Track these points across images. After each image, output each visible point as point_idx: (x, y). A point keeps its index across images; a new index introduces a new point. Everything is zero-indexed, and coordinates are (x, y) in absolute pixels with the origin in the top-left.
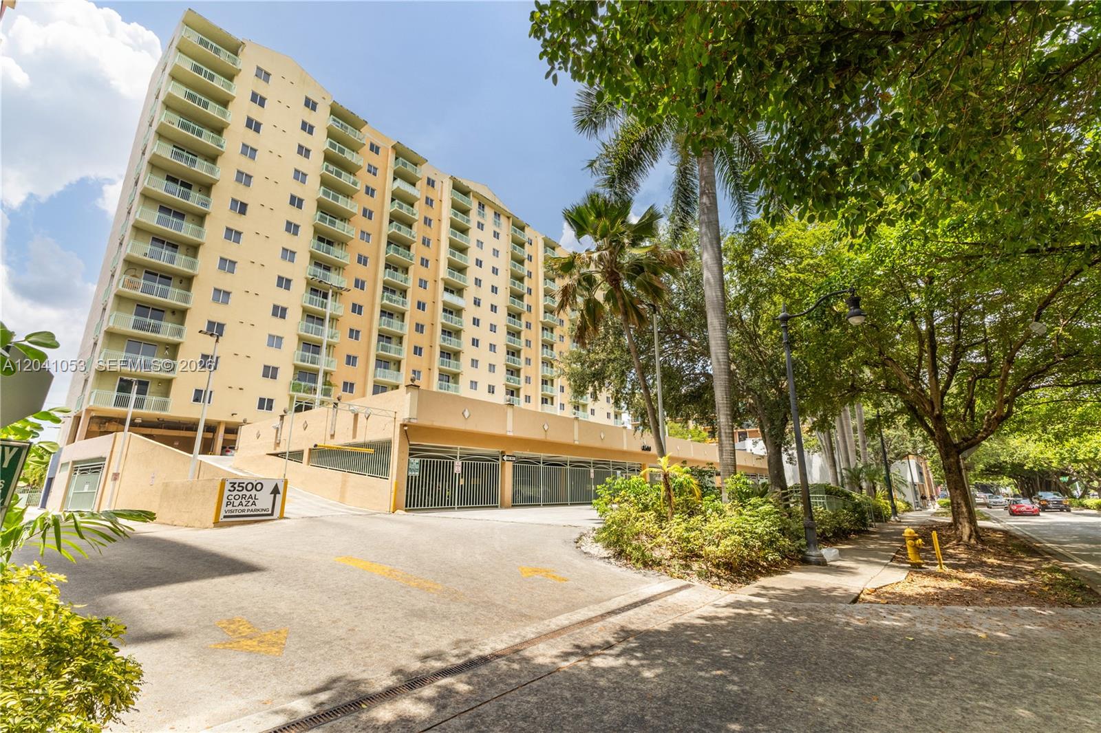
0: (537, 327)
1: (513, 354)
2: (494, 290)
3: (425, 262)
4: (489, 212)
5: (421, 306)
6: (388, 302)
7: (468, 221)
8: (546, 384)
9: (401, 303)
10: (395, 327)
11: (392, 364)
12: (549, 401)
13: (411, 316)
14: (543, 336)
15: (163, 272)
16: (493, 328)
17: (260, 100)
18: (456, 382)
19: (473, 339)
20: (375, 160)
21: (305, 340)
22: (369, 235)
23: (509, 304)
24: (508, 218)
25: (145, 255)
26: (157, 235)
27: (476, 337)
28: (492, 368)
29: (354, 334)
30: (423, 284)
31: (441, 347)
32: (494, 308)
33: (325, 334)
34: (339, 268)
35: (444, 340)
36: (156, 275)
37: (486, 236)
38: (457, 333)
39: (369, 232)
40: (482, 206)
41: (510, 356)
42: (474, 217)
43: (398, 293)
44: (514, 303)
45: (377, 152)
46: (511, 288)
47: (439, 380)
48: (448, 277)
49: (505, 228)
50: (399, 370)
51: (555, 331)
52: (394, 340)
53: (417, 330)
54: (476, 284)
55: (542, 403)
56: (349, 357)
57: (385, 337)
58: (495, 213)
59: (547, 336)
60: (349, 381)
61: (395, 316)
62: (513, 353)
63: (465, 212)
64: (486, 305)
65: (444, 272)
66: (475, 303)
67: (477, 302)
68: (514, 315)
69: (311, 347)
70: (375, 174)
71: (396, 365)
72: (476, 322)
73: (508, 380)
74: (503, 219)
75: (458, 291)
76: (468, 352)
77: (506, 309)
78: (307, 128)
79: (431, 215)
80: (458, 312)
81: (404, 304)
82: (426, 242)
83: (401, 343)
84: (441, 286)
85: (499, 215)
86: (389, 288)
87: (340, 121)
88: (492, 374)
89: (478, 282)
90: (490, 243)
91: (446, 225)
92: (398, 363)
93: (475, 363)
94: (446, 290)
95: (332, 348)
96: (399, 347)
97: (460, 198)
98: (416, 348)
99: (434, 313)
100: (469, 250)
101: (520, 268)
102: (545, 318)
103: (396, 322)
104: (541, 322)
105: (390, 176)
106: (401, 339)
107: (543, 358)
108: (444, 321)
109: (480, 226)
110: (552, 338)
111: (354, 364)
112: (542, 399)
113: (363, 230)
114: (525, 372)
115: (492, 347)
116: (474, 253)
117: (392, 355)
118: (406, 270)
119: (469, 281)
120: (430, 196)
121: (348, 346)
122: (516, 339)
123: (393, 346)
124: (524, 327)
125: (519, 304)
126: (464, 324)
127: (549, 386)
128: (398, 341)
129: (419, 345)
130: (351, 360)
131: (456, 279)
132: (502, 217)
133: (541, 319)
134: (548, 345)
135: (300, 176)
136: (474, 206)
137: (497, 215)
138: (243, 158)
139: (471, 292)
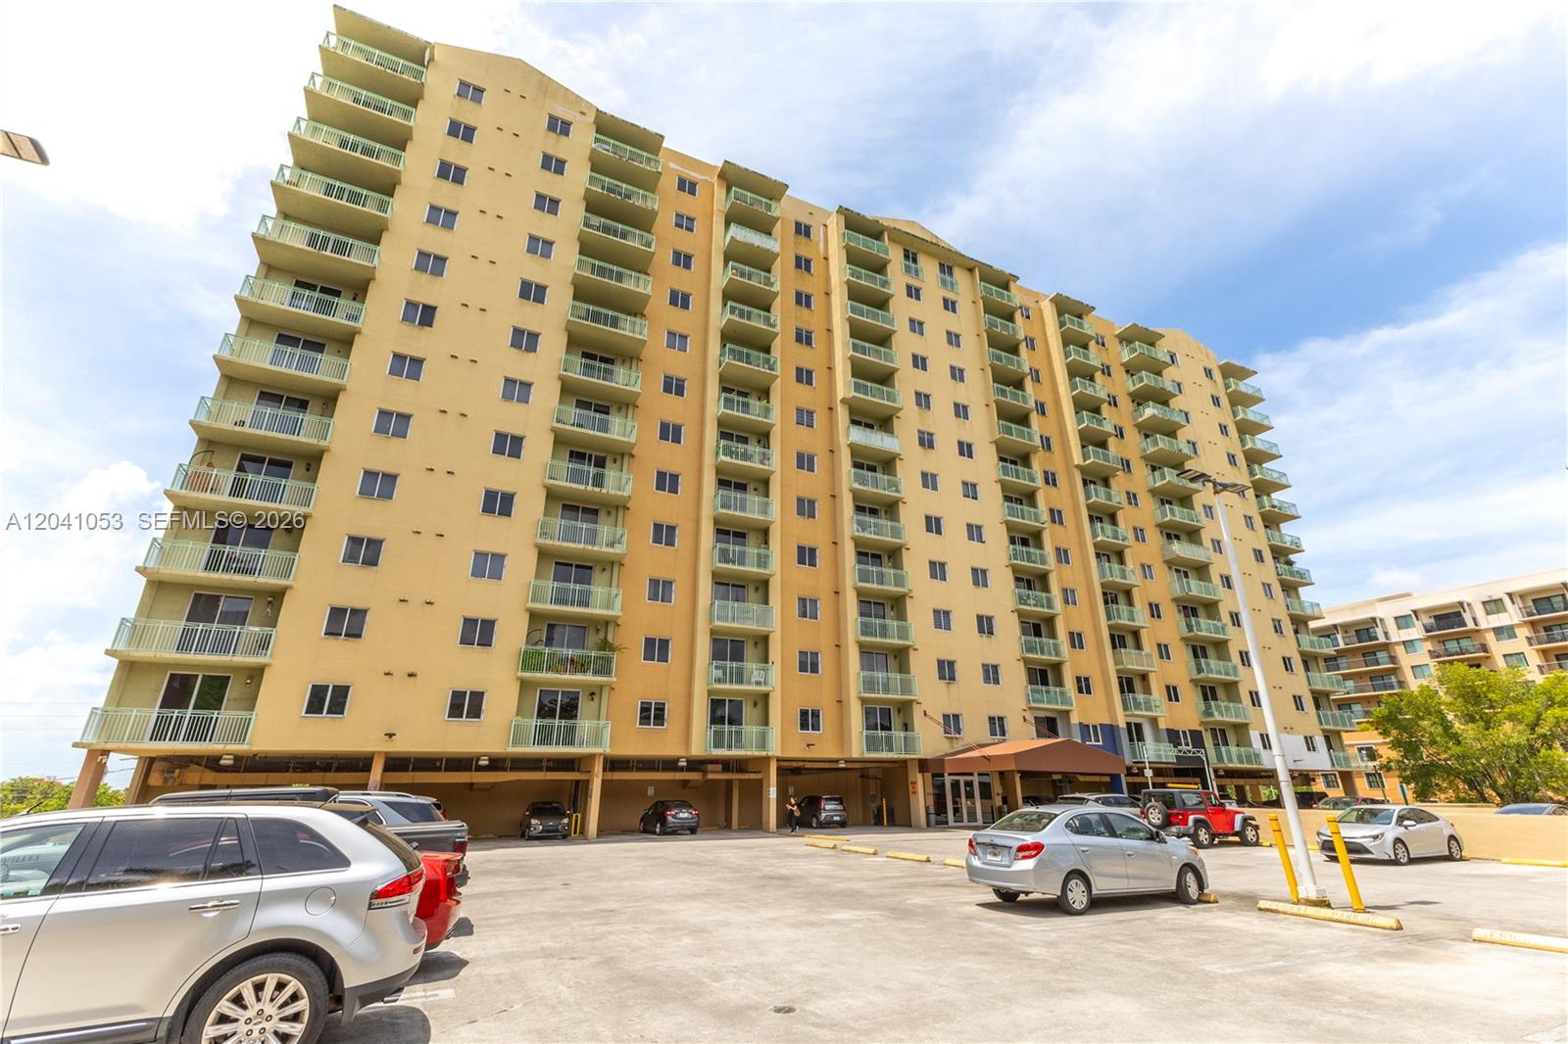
0: (1071, 480)
1: (1025, 542)
2: (961, 411)
3: (804, 376)
4: (929, 267)
5: (805, 462)
6: (727, 459)
7: (885, 284)
8: (1115, 601)
9: (757, 458)
10: (750, 508)
11: (751, 588)
12: (1129, 640)
13: (782, 486)
14: (1088, 497)
15: (275, 452)
16: (970, 490)
17: (461, 131)
18: (901, 616)
19: (928, 519)
20: (689, 205)
21: (558, 556)
22: (684, 337)
23: (997, 436)
24: (971, 270)
25: (242, 423)
26: (267, 386)
27: (934, 513)
28: (979, 577)
29: (664, 534)
30: (805, 417)
31: (857, 542)
32: (965, 449)
33: (602, 539)
34: (626, 404)
35: (863, 526)
36: (261, 460)
37: (928, 308)
38: (889, 508)
39: (684, 331)
40: (910, 256)
41: (1019, 547)
42: (897, 278)
43: (753, 440)
44: (1009, 431)
45: (692, 192)
46: (997, 403)
47: (862, 614)
48: (853, 394)
49: (965, 289)
50: (766, 602)
51: (1113, 483)
52: (751, 538)
53: (801, 512)
54: (919, 404)
55: (1114, 647)
56: (654, 583)
57: (729, 532)
58: (942, 266)
59: (1099, 496)
60: (657, 634)
61: (750, 488)
62: (1025, 539)
63: (880, 268)
64: (946, 444)
65: (844, 386)
66: (922, 443)
67: (926, 441)
68: (1015, 458)
69: (571, 569)
70: (690, 229)
71: (761, 590)
72: (929, 480)
73: (1022, 600)
74: (960, 275)
75: (884, 422)
76: (918, 549)
77: (993, 448)
78: (553, 165)
79: (809, 285)
80: (886, 463)
81: (765, 458)
82: (804, 338)
83: (766, 542)
84: (842, 415)
85: (950, 268)
86: (730, 432)
87: (612, 141)
88: (982, 591)
89: (923, 400)
90: (938, 322)
91: (839, 300)
92: (763, 585)
93: (938, 570)
94: (854, 422)
95: (616, 569)
96: (762, 551)
97: (862, 243)
98: (801, 549)
99: (833, 472)
100: (894, 339)
101: (1011, 361)
102: (1085, 457)
103: (753, 499)
104: (1077, 466)
105: (718, 223)
106: (764, 533)
107: (1096, 545)
108: (856, 486)
109: (913, 292)
110: (1109, 497)
111: (666, 599)
112: (1112, 637)
113: (673, 329)
114: (1060, 580)
115: (975, 532)
116: (904, 345)
117: (751, 568)
118: (765, 394)
119: (903, 394)
120: (801, 253)
121: (651, 560)
122: (1025, 508)
123: (752, 551)
124: (1040, 482)
125: (1021, 435)
126: (903, 486)
127: (1123, 607)
128: (761, 538)
129: (807, 543)
130: (660, 589)
131: (875, 398)
132: (956, 271)
133: (1077, 459)
134: (1104, 515)
135: (539, 246)
136: (895, 256)
137: (946, 269)
138: (430, 229)
139: (910, 420)
